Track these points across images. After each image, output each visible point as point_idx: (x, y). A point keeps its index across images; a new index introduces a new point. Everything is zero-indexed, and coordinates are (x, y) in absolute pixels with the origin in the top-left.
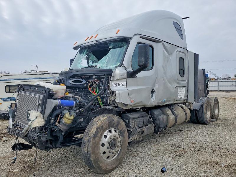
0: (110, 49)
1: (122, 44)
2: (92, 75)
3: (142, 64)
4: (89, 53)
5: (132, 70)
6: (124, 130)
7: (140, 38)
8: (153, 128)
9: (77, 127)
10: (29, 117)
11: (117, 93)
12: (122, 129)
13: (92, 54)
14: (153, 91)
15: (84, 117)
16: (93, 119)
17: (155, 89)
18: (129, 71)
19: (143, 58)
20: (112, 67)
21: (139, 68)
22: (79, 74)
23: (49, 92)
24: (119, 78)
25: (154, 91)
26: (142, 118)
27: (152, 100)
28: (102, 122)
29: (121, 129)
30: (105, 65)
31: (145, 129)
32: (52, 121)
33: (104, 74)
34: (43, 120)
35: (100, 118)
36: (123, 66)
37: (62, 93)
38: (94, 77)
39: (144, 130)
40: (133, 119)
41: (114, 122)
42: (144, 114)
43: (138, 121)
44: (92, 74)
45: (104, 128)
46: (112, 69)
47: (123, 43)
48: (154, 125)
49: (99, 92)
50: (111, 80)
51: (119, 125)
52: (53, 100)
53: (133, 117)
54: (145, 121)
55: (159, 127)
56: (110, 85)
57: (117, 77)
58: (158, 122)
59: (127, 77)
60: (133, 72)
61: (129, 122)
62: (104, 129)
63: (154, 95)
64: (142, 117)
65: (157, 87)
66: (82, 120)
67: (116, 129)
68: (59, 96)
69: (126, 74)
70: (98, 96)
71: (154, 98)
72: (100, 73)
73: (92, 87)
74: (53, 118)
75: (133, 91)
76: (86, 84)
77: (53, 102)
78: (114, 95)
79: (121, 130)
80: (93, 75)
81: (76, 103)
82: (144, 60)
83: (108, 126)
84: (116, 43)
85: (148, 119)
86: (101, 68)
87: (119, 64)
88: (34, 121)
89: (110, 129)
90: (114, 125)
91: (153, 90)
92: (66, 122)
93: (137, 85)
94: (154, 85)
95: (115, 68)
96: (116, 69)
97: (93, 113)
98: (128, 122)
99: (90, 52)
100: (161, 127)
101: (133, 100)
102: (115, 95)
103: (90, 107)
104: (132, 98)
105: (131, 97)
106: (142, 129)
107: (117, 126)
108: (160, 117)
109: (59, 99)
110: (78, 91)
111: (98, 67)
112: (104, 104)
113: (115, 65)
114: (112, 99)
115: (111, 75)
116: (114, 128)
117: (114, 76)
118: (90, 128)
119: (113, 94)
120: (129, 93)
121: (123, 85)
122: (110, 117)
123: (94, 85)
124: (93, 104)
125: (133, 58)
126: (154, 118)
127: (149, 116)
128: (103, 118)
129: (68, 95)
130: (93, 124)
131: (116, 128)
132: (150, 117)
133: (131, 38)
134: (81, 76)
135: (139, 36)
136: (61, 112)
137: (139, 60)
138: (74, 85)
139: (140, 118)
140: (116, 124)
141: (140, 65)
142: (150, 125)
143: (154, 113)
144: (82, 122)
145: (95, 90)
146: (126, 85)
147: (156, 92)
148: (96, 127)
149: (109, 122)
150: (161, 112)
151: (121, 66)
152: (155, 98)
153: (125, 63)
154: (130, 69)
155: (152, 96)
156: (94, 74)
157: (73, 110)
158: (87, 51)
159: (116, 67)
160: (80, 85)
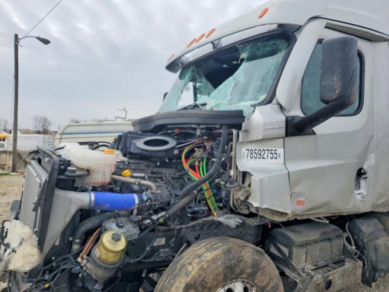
0: (242, 60)
1: (275, 44)
2: (193, 126)
3: (332, 94)
4: (198, 77)
5: (302, 115)
6: (273, 287)
7: (326, 27)
8: (359, 272)
9: (147, 260)
10: (6, 237)
11: (255, 179)
12: (268, 284)
13: (204, 78)
14: (360, 173)
15: (168, 234)
16: (183, 251)
17: (365, 167)
18: (293, 118)
19: (335, 79)
20: (244, 105)
21: (325, 109)
22: (168, 124)
23: (62, 172)
24: (260, 137)
25: (364, 174)
26: (327, 244)
27: (359, 197)
28: (205, 266)
29: (265, 283)
30: (225, 101)
31: (335, 275)
32: (76, 247)
33: (222, 125)
34: (35, 251)
35: (202, 251)
36: (274, 101)
37: (104, 173)
38: (198, 133)
39: (334, 278)
40: (302, 245)
41: (242, 265)
42: (334, 230)
43: (316, 250)
44: (194, 124)
45: (209, 285)
46: (242, 111)
47: (278, 43)
48: (360, 263)
49: (207, 171)
50: (240, 141)
51: (259, 273)
52: (72, 195)
53: (303, 242)
54: (335, 251)
55: (375, 269)
56: (235, 154)
57: (257, 134)
58: (372, 256)
59: (287, 134)
60: (303, 118)
61: (291, 252)
62: (210, 289)
63: (363, 182)
64: (329, 239)
65: (374, 161)
66: (163, 241)
67: (248, 286)
68: (96, 181)
69: (284, 125)
70: (204, 181)
71: (362, 190)
72: (211, 123)
73: (193, 158)
74: (77, 241)
75: (302, 176)
76: (178, 148)
77: (71, 199)
78: (246, 184)
79: (265, 287)
80: (195, 126)
81: (141, 200)
82: (339, 84)
83: (221, 277)
84: (259, 44)
85: (344, 245)
86: (214, 109)
87: (263, 97)
88: (15, 252)
89: (231, 286)
90: (242, 272)
91: (360, 170)
92: (104, 257)
93: (316, 157)
94: (364, 156)
95: (252, 109)
96: (254, 111)
97: (187, 227)
98: (287, 255)
99: (200, 75)
100: (382, 270)
101: (302, 199)
102: (249, 186)
103: (183, 209)
104: (299, 195)
105: (296, 190)
106: (328, 276)
107: (253, 275)
108: (378, 241)
109: (94, 189)
110: (159, 167)
111: (208, 108)
112: (221, 205)
113: (251, 100)
114: (240, 195)
115: (239, 127)
116: (243, 282)
117: (247, 131)
118: (169, 283)
119: (243, 182)
120: (292, 180)
121: (275, 156)
122: (229, 251)
123: (198, 153)
124: (196, 200)
125: (305, 83)
126: (360, 243)
127: (345, 235)
128: (209, 256)
129: (127, 176)
130: (177, 271)
131: (247, 283)
132: (348, 239)
133: (299, 28)
134: (173, 129)
135: (324, 23)
136: (100, 226)
137: (323, 84)
138: (146, 151)
139: (323, 244)
140: (249, 271)
141: (328, 98)
142: (348, 265)
143: (360, 230)
144: (163, 246)
145: (199, 167)
146: (282, 155)
147: (370, 174)
148: (183, 281)
149: (228, 267)
150: (381, 227)
151: (270, 102)
152: (365, 194)
153: (281, 95)
154: (297, 113)
155: (358, 186)
156: (199, 124)
157: (131, 221)
158: (194, 71)
159: (254, 106)
160: (160, 151)
